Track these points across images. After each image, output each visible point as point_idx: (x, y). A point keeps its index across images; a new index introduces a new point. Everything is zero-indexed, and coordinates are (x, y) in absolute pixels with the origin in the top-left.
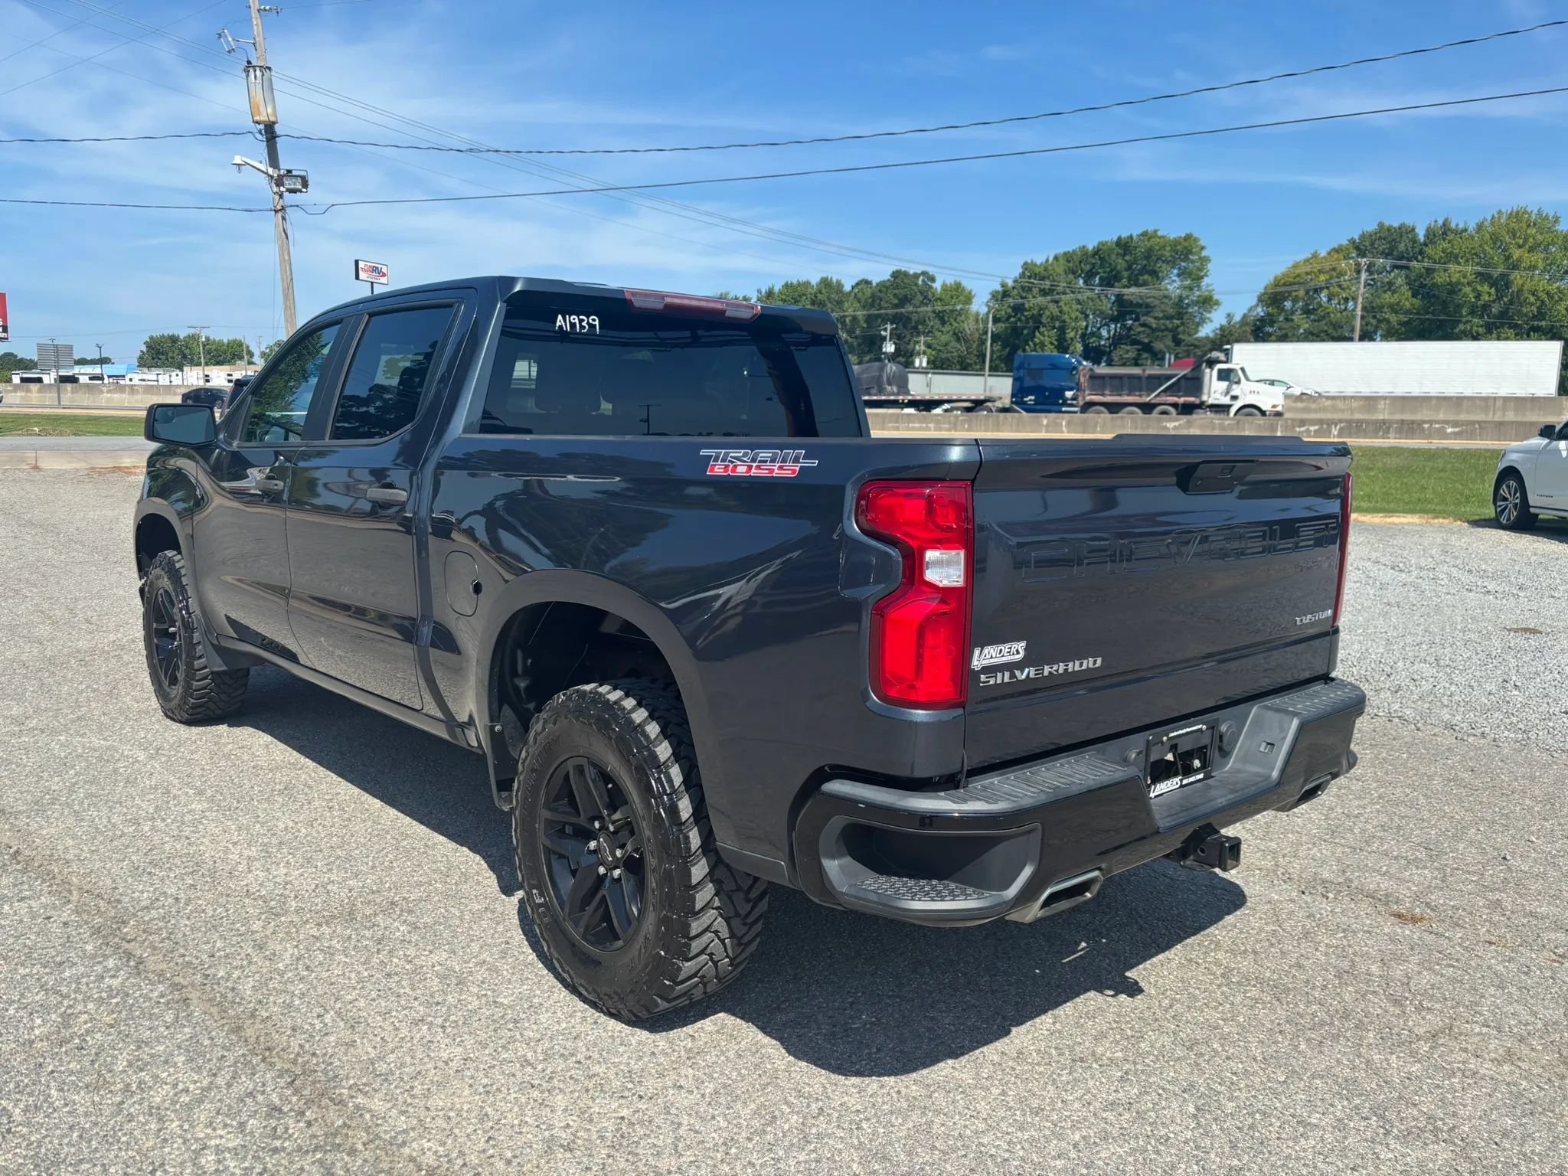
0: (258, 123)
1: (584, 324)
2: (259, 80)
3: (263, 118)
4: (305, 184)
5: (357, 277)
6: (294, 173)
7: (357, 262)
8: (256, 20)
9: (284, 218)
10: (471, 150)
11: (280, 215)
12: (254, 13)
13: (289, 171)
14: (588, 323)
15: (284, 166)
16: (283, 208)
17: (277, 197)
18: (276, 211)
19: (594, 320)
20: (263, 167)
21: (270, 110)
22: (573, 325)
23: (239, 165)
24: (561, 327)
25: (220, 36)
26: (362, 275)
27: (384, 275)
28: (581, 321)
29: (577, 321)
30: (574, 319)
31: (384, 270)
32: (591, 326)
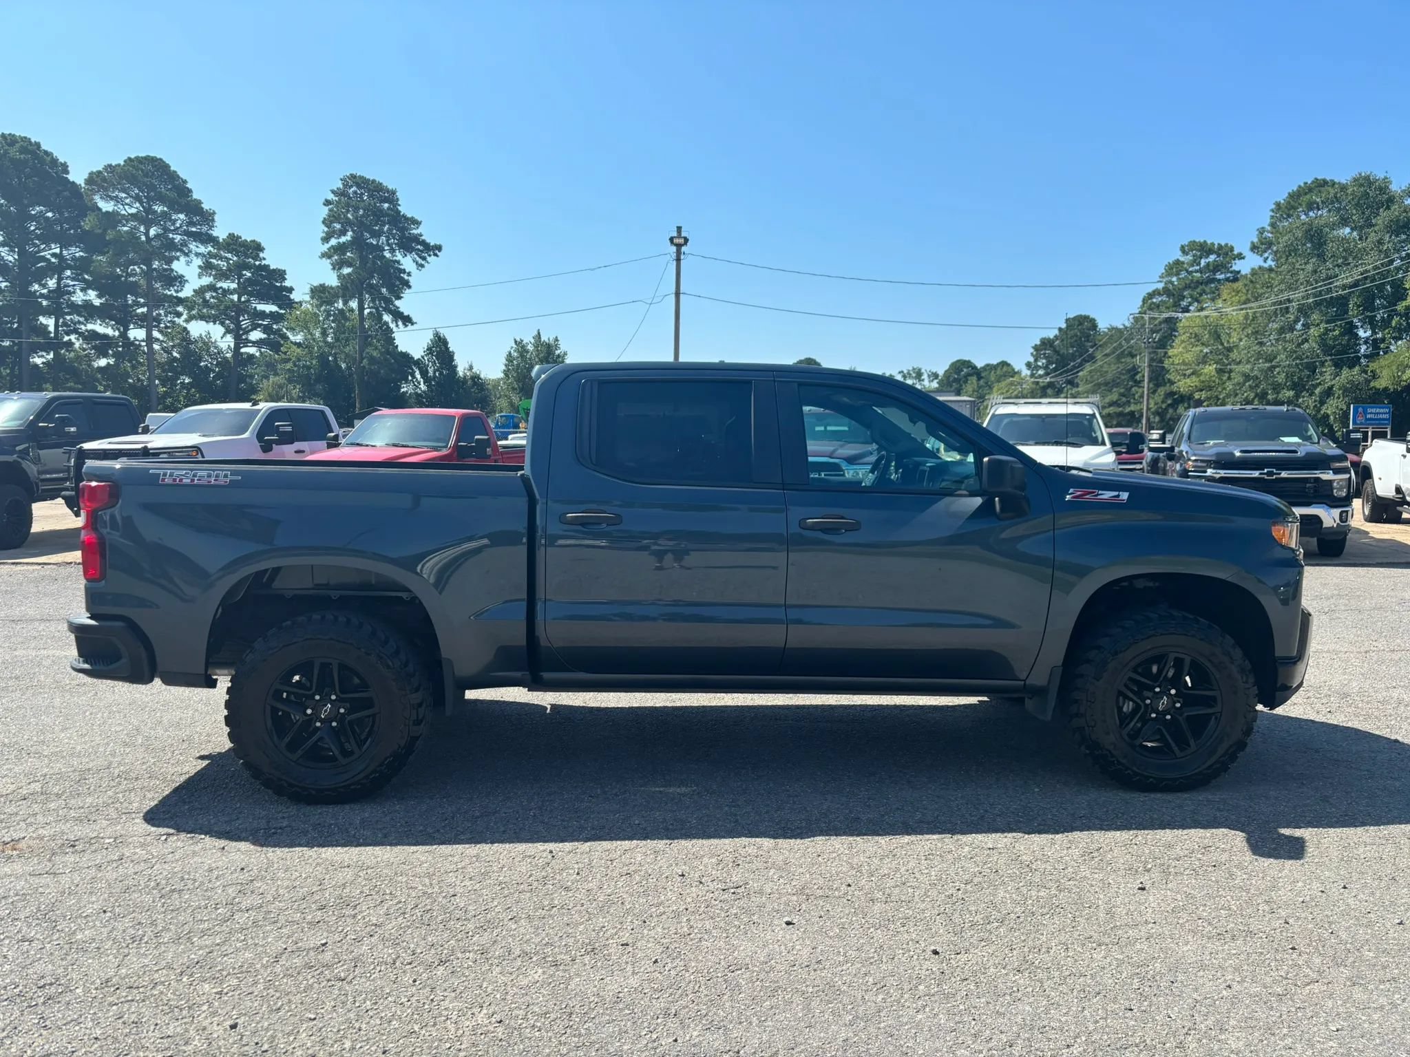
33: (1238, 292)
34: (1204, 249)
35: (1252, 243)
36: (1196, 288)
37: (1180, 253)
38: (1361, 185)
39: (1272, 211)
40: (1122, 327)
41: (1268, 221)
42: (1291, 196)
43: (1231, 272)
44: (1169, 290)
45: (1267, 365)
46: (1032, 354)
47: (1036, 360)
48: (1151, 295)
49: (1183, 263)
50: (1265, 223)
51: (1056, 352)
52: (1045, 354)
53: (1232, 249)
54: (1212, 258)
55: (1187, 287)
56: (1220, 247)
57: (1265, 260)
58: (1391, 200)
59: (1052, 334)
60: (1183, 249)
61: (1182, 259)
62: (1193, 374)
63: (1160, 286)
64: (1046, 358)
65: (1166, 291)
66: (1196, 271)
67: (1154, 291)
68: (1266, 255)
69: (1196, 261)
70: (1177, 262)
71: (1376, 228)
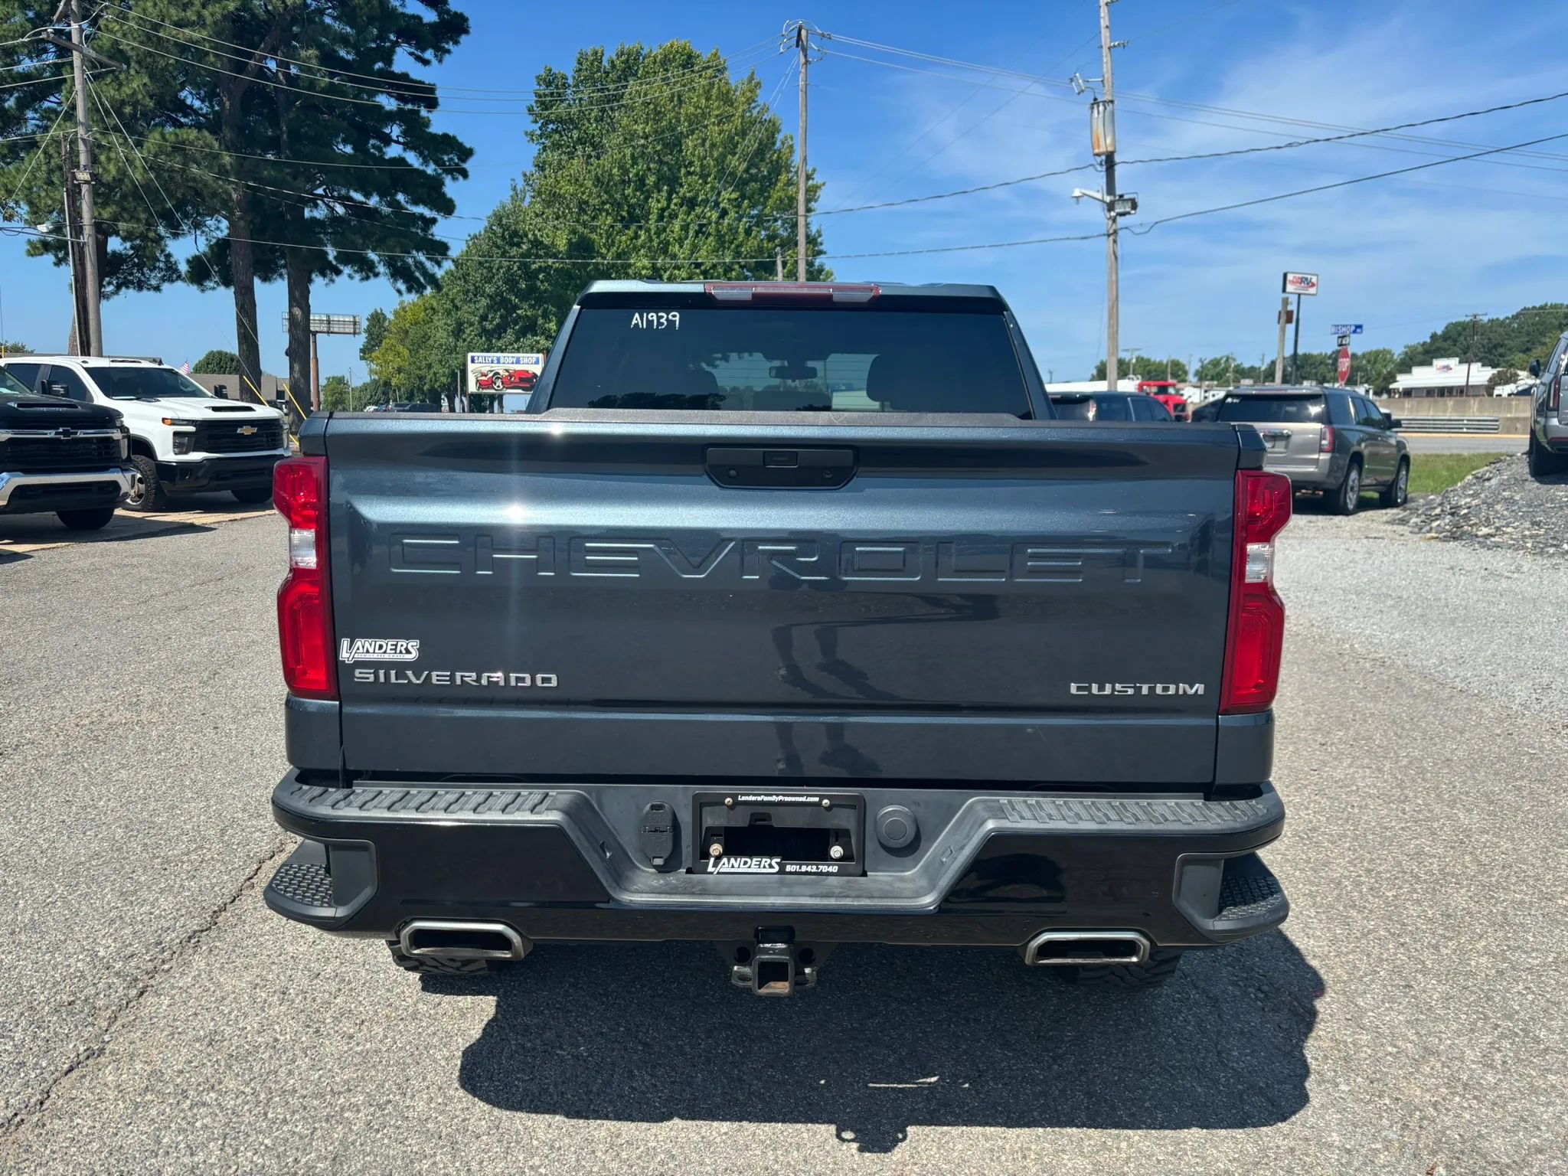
0: (1098, 155)
1: (663, 320)
2: (1101, 115)
3: (1103, 149)
4: (1134, 206)
5: (1284, 290)
6: (1126, 197)
7: (1285, 276)
8: (1106, 58)
9: (1115, 241)
10: (1290, 145)
11: (1111, 238)
12: (1105, 51)
13: (1121, 196)
14: (667, 319)
15: (1118, 192)
16: (1115, 232)
17: (1110, 222)
18: (1109, 235)
19: (674, 316)
20: (1099, 196)
21: (1109, 141)
22: (650, 323)
23: (1077, 197)
24: (637, 325)
25: (1072, 80)
26: (1290, 288)
27: (1313, 285)
28: (659, 318)
29: (655, 318)
30: (653, 316)
31: (1314, 280)
32: (671, 323)
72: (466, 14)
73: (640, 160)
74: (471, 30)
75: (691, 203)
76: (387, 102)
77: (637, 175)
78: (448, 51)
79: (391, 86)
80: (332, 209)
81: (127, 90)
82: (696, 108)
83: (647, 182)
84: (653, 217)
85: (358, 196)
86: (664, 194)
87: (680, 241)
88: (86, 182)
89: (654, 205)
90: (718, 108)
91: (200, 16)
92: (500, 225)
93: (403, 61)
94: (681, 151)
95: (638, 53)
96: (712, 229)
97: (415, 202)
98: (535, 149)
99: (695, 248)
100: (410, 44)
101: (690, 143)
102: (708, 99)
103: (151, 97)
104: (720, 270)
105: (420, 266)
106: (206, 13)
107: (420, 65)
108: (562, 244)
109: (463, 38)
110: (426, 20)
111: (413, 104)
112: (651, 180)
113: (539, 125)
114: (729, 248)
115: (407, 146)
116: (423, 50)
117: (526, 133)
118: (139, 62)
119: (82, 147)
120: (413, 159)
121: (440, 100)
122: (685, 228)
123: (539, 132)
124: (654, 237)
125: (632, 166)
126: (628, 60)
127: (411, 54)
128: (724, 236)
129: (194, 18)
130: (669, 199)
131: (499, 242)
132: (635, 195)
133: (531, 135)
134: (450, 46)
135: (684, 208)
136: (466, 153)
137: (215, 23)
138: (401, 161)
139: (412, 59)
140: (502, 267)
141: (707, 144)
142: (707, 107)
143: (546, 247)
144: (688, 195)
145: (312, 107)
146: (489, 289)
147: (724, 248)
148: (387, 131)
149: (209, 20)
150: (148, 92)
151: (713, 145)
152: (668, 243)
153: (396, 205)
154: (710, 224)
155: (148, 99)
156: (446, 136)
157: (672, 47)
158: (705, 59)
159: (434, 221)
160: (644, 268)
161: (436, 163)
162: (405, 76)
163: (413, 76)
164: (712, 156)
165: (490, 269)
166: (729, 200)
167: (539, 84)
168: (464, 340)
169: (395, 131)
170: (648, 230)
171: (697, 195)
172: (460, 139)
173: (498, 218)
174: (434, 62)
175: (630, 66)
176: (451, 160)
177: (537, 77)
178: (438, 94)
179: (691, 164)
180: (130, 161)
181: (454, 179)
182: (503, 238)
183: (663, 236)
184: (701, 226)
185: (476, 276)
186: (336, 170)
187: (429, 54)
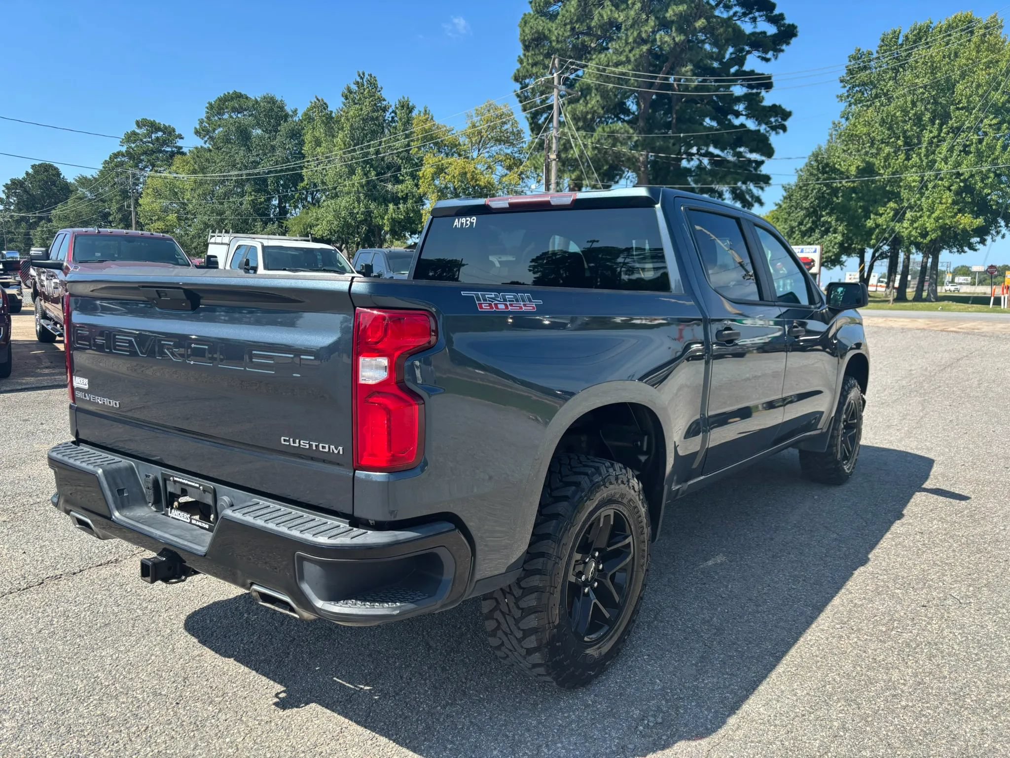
1: (468, 222)
19: (473, 219)
22: (462, 224)
24: (456, 226)
29: (465, 221)
32: (472, 223)
33: (188, 163)
34: (154, 127)
35: (195, 128)
36: (152, 154)
37: (136, 126)
38: (269, 103)
39: (207, 108)
40: (90, 177)
41: (205, 115)
42: (220, 100)
43: (176, 147)
44: (131, 154)
45: (219, 217)
46: (3, 191)
47: (8, 197)
48: (116, 155)
49: (139, 134)
50: (203, 116)
51: (26, 191)
52: (15, 193)
53: (174, 130)
54: (160, 134)
55: (145, 153)
56: (165, 127)
57: (205, 142)
58: (286, 116)
59: (21, 176)
60: (138, 123)
61: (138, 131)
62: (158, 219)
63: (124, 149)
64: (16, 196)
65: (129, 154)
66: (149, 142)
67: (118, 153)
68: (206, 139)
69: (149, 135)
70: (134, 133)
71: (281, 133)
72: (796, 24)
73: (919, 104)
74: (799, 34)
75: (956, 131)
76: (738, 90)
77: (915, 115)
78: (782, 51)
79: (744, 80)
80: (701, 162)
81: (590, 106)
82: (968, 59)
83: (924, 119)
84: (924, 145)
85: (716, 152)
86: (936, 126)
87: (945, 160)
88: (554, 160)
89: (927, 136)
90: (986, 57)
91: (627, 57)
92: (816, 161)
93: (753, 63)
94: (953, 93)
95: (928, 27)
96: (972, 149)
97: (751, 151)
98: (843, 105)
99: (958, 164)
100: (759, 51)
101: (959, 87)
102: (978, 52)
103: (603, 108)
104: (977, 178)
105: (750, 192)
106: (631, 55)
107: (764, 62)
108: (853, 170)
109: (794, 41)
110: (769, 34)
111: (757, 89)
112: (928, 116)
113: (847, 88)
114: (986, 161)
115: (748, 116)
116: (766, 52)
117: (838, 96)
118: (597, 89)
119: (554, 141)
120: (751, 125)
121: (774, 84)
122: (951, 150)
123: (846, 94)
124: (924, 158)
125: (912, 109)
126: (918, 33)
127: (759, 57)
128: (982, 153)
129: (624, 59)
130: (940, 130)
131: (815, 172)
132: (912, 130)
133: (840, 97)
134: (784, 47)
135: (951, 135)
136: (786, 115)
137: (636, 60)
138: (743, 126)
139: (759, 60)
140: (815, 189)
141: (974, 85)
142: (976, 58)
143: (842, 173)
144: (955, 125)
145: (691, 101)
146: (806, 204)
147: (982, 161)
148: (736, 108)
149: (632, 59)
150: (600, 105)
151: (979, 86)
152: (935, 161)
153: (739, 155)
154: (972, 143)
155: (600, 109)
156: (774, 106)
157: (955, 18)
158: (985, 22)
159: (762, 162)
160: (914, 181)
161: (766, 124)
162: (752, 72)
163: (758, 70)
164: (977, 94)
165: (807, 191)
166: (990, 125)
167: (850, 61)
168: (794, 238)
169: (741, 107)
170: (919, 154)
171: (964, 124)
172: (784, 107)
173: (816, 156)
174: (773, 59)
175: (921, 36)
176: (776, 121)
177: (849, 57)
178: (773, 80)
179: (960, 102)
180: (585, 146)
181: (777, 133)
182: (818, 169)
183: (931, 157)
184: (965, 146)
185: (797, 196)
186: (701, 137)
187: (770, 55)
